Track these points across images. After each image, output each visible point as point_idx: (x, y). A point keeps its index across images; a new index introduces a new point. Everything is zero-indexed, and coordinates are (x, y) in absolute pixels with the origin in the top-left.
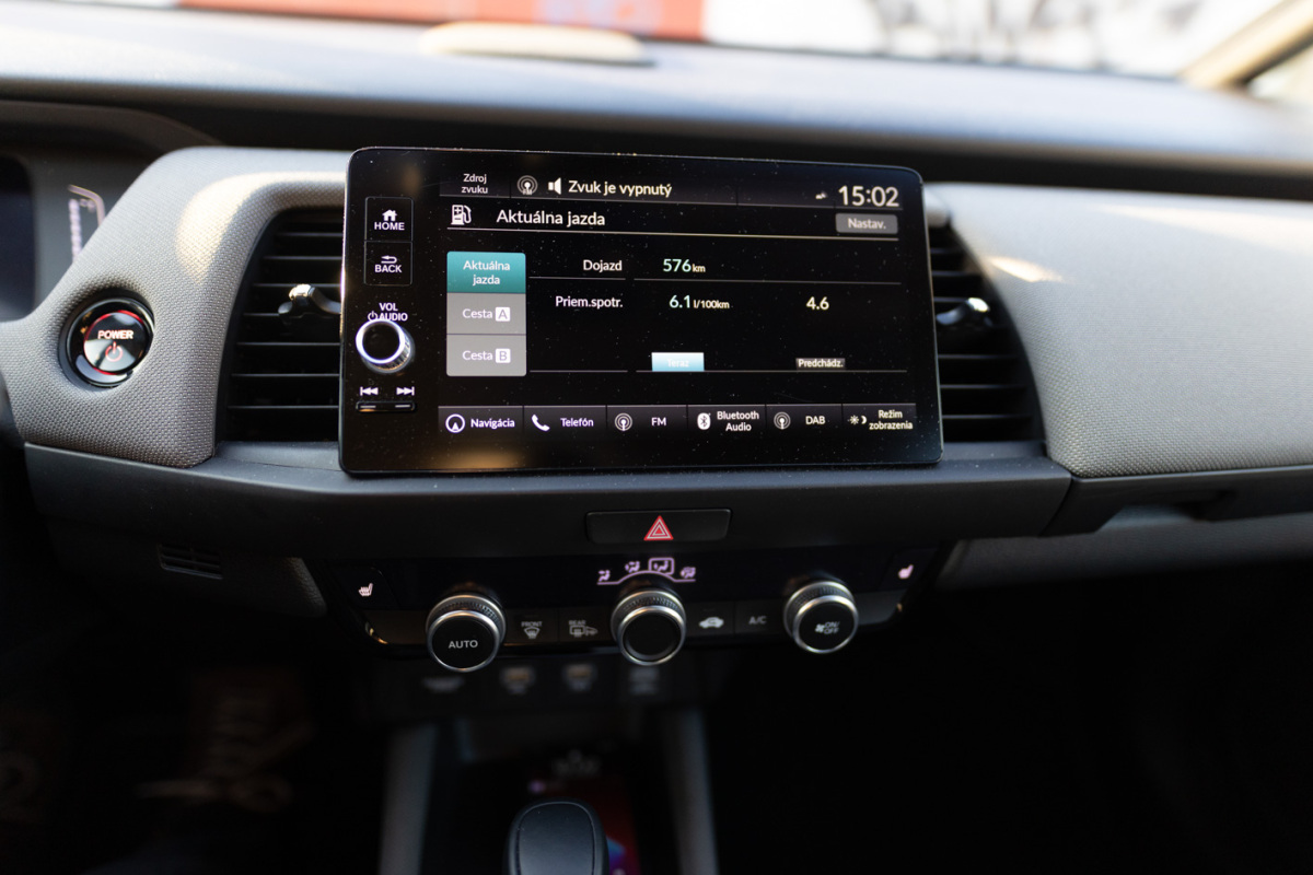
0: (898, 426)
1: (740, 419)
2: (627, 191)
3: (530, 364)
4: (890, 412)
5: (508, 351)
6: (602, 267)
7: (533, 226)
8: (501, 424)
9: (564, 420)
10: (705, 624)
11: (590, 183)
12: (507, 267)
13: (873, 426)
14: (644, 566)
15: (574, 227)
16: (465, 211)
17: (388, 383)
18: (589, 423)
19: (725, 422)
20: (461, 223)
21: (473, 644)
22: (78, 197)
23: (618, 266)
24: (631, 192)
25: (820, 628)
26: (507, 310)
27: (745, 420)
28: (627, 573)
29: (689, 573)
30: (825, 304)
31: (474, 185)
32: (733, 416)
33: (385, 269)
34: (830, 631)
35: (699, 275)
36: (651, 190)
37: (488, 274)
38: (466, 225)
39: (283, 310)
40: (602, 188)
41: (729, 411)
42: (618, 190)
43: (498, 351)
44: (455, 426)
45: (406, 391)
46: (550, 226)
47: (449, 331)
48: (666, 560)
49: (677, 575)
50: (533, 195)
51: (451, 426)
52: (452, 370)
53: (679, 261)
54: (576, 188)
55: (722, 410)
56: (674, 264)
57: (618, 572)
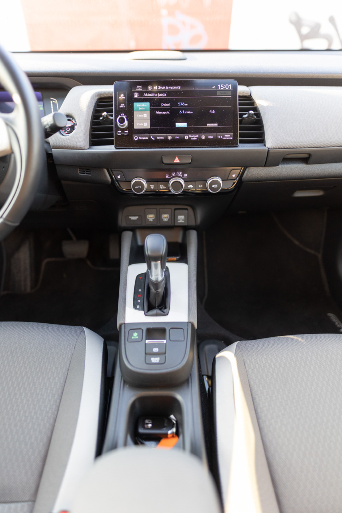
0: (229, 138)
1: (194, 137)
2: (171, 88)
3: (151, 125)
4: (227, 135)
5: (146, 123)
6: (165, 105)
7: (151, 96)
8: (145, 138)
9: (157, 137)
10: (189, 187)
11: (163, 86)
12: (146, 106)
13: (223, 138)
14: (176, 174)
15: (160, 96)
16: (137, 94)
17: (123, 130)
18: (163, 138)
19: (191, 138)
20: (136, 96)
21: (140, 187)
22: (52, 100)
23: (169, 105)
24: (172, 88)
25: (213, 186)
26: (146, 115)
27: (195, 137)
28: (172, 175)
29: (186, 175)
30: (214, 112)
31: (139, 88)
32: (193, 136)
33: (122, 107)
34: (216, 187)
35: (186, 106)
36: (176, 88)
37: (142, 107)
38: (137, 97)
39: (101, 118)
40: (165, 88)
41: (192, 135)
42: (169, 88)
43: (144, 123)
44: (136, 139)
45: (126, 132)
46: (155, 96)
47: (134, 119)
48: (180, 172)
49: (183, 176)
50: (151, 90)
51: (135, 139)
52: (135, 127)
53: (182, 103)
54: (160, 88)
55: (190, 135)
56: (181, 104)
57: (170, 175)
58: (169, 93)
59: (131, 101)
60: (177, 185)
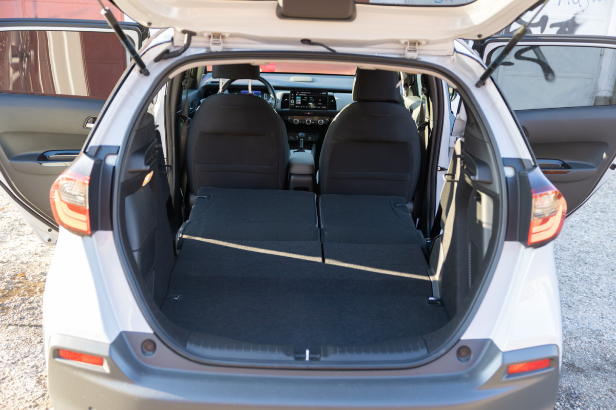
0: (325, 108)
3: (301, 103)
6: (306, 98)
7: (301, 95)
9: (303, 107)
12: (300, 98)
15: (304, 95)
25: (320, 122)
26: (300, 100)
28: (307, 119)
30: (321, 100)
31: (298, 92)
33: (292, 97)
38: (297, 95)
39: (285, 100)
43: (299, 103)
45: (293, 105)
47: (296, 101)
51: (296, 107)
52: (296, 104)
56: (310, 98)
58: (307, 94)
59: (295, 96)
60: (308, 122)
